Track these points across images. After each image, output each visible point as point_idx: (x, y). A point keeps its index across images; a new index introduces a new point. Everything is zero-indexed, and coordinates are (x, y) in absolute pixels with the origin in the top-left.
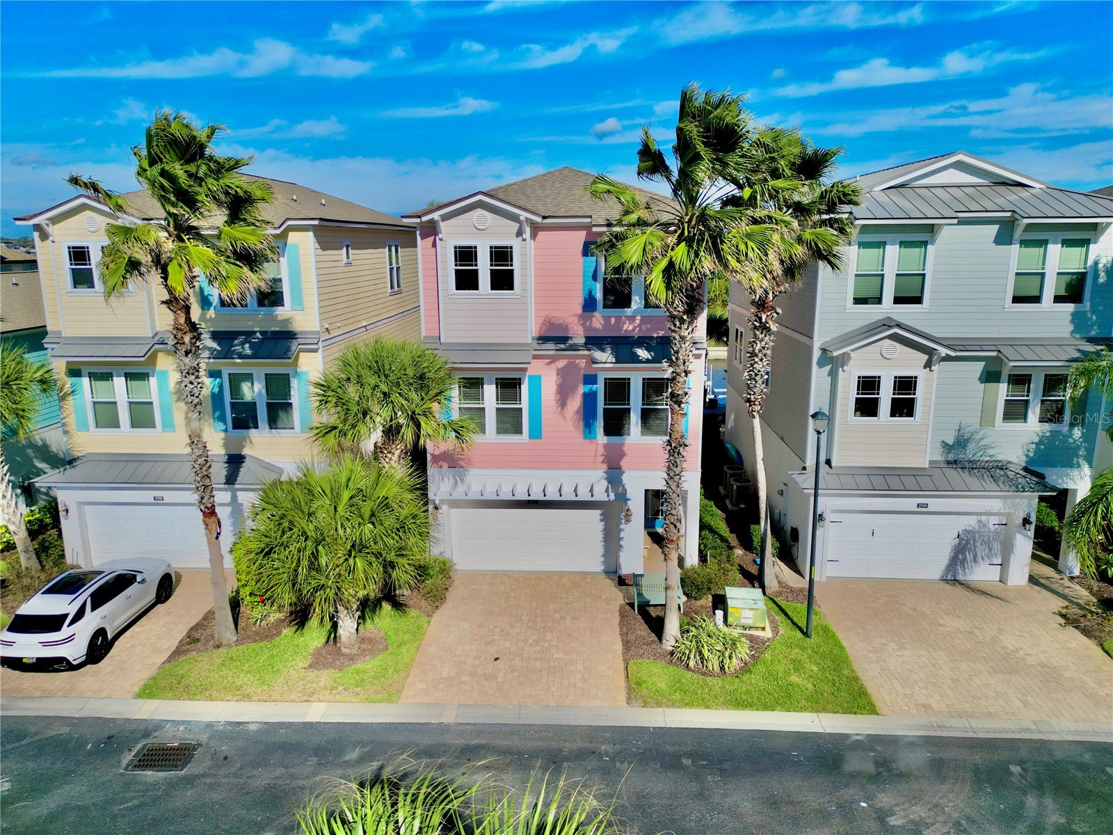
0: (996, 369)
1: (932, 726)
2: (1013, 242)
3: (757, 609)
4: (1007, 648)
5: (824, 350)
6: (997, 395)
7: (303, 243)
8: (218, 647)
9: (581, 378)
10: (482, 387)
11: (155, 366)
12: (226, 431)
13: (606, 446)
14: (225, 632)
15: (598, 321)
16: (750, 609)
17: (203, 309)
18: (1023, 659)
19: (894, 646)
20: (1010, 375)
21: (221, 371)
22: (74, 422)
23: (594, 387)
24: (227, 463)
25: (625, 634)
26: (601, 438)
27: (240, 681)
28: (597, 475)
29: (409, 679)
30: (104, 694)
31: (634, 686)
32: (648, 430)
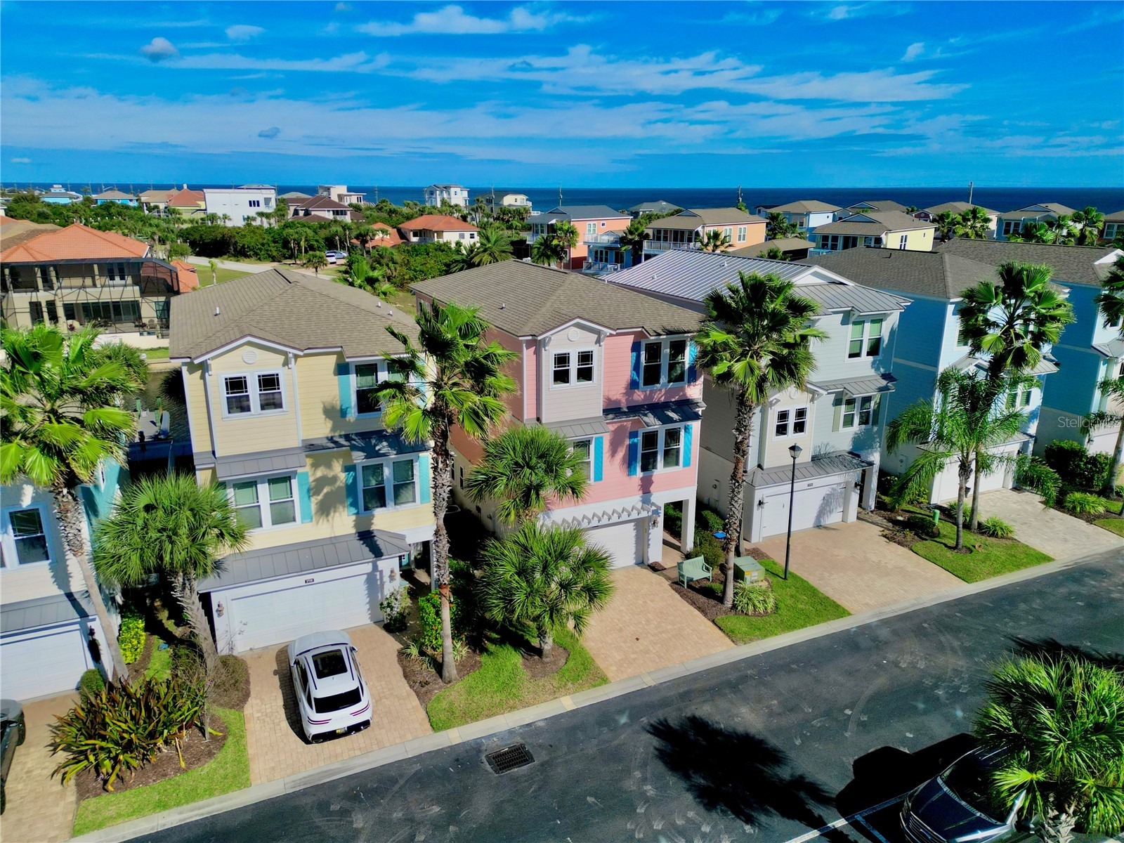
0: (840, 397)
2: (850, 323)
6: (840, 413)
9: (628, 435)
12: (357, 514)
13: (642, 479)
15: (639, 396)
20: (846, 400)
21: (355, 465)
23: (636, 440)
24: (360, 540)
25: (693, 603)
26: (639, 474)
27: (497, 699)
28: (636, 499)
29: (601, 667)
30: (409, 737)
31: (730, 634)
32: (667, 464)
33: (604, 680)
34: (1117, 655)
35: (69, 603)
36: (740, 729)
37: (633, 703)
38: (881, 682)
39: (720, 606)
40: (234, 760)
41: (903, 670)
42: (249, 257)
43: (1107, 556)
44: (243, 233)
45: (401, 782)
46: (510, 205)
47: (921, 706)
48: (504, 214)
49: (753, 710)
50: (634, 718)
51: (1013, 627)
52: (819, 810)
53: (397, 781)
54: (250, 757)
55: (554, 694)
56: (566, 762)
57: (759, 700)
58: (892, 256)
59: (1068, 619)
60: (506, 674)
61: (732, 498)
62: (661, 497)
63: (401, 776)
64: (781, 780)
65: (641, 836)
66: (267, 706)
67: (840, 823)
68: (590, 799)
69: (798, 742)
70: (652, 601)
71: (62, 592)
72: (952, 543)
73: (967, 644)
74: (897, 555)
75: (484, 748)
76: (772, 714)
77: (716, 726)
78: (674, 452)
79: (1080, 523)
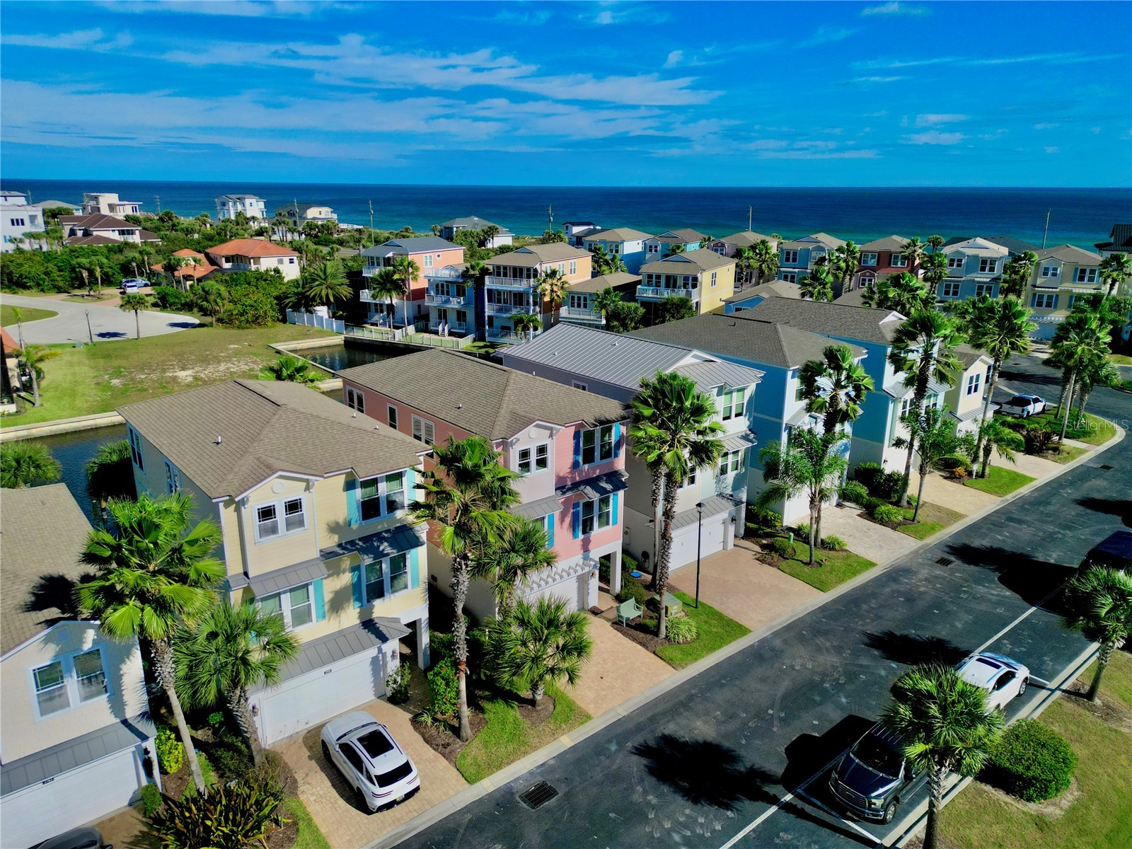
9: (572, 506)
12: (361, 606)
13: (583, 540)
21: (359, 565)
23: (578, 509)
24: (365, 628)
25: (634, 640)
26: (581, 536)
27: (510, 748)
28: (579, 558)
29: (582, 706)
30: (452, 793)
31: (670, 662)
32: (600, 525)
33: (589, 717)
34: (933, 638)
35: (126, 729)
36: (701, 739)
37: (617, 732)
38: (785, 685)
39: (656, 639)
40: (313, 841)
41: (798, 671)
42: (29, 288)
43: (910, 557)
44: (18, 261)
45: (462, 831)
46: (314, 218)
47: (818, 698)
48: (311, 229)
49: (706, 722)
50: (620, 745)
51: (862, 625)
52: (772, 790)
53: (457, 832)
54: (324, 835)
55: (554, 735)
56: (583, 789)
57: (707, 713)
58: (737, 325)
59: (896, 613)
60: (510, 725)
61: (664, 553)
62: (596, 553)
63: (459, 826)
64: (741, 773)
65: (659, 835)
66: (318, 789)
67: (789, 797)
68: (612, 815)
69: (744, 742)
70: (602, 642)
71: (118, 720)
72: (807, 559)
73: (835, 644)
74: (769, 575)
75: (515, 790)
76: (719, 723)
77: (683, 740)
78: (605, 515)
79: (888, 530)
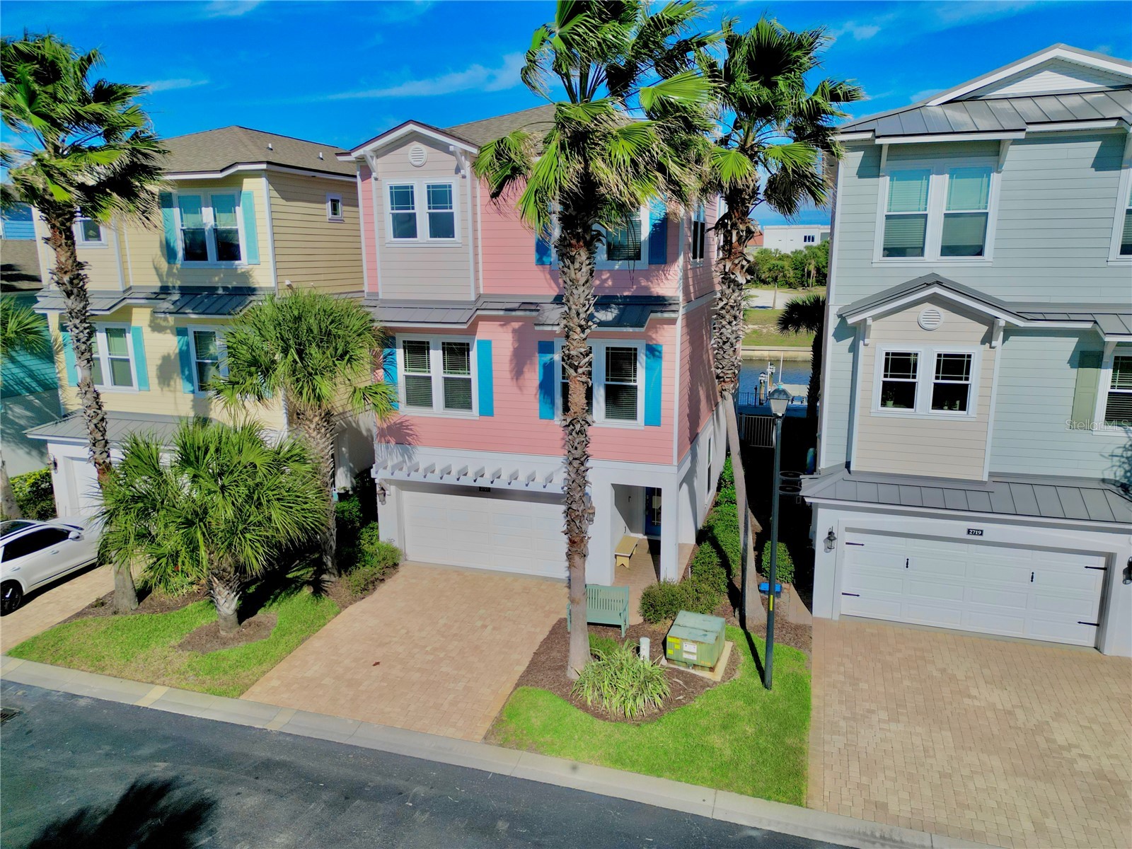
0: (1093, 347)
1: (873, 835)
2: (1123, 166)
3: (702, 643)
4: (1054, 741)
5: (842, 318)
6: (1096, 386)
7: (257, 189)
8: (115, 613)
9: (536, 345)
10: (428, 353)
11: (131, 322)
12: (193, 392)
14: (123, 598)
16: (693, 642)
17: (169, 263)
18: (1072, 762)
19: (884, 715)
20: (1116, 358)
21: (187, 329)
22: (67, 376)
23: (553, 357)
32: (613, 412)
55: (160, 676)
78: (628, 393)
